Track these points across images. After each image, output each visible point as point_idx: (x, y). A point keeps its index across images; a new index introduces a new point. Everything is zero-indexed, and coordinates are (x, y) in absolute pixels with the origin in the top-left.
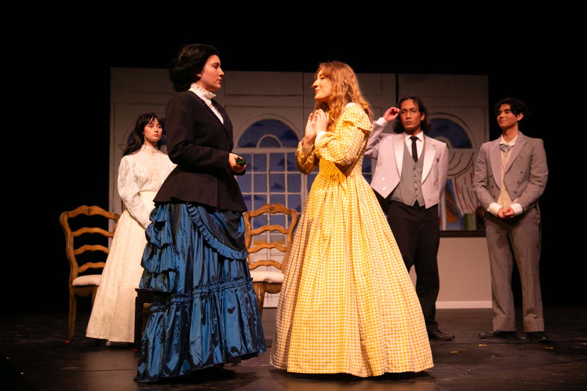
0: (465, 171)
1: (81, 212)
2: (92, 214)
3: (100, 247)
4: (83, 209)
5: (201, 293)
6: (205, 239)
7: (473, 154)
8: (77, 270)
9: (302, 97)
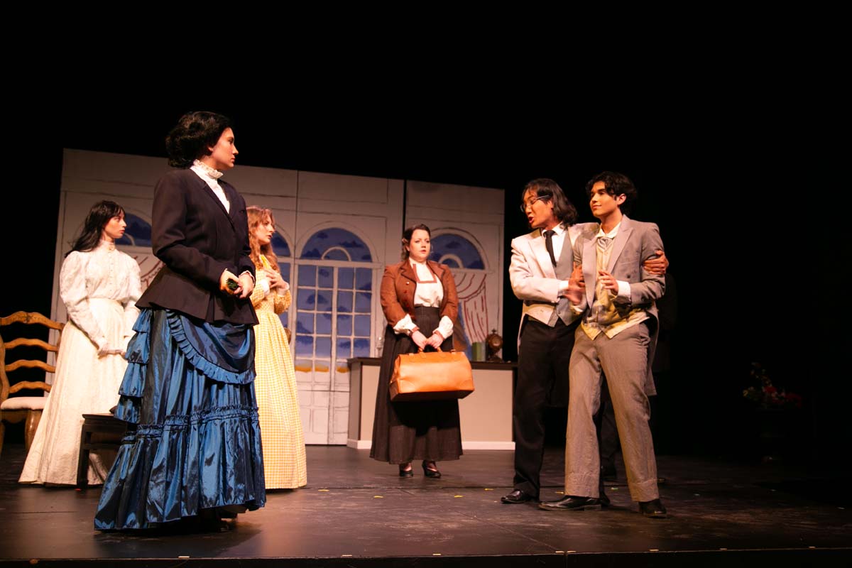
0: (476, 294)
1: (17, 319)
2: (31, 322)
3: (39, 364)
4: (20, 316)
5: (172, 426)
6: (187, 357)
7: (486, 275)
8: (8, 390)
9: (295, 199)
